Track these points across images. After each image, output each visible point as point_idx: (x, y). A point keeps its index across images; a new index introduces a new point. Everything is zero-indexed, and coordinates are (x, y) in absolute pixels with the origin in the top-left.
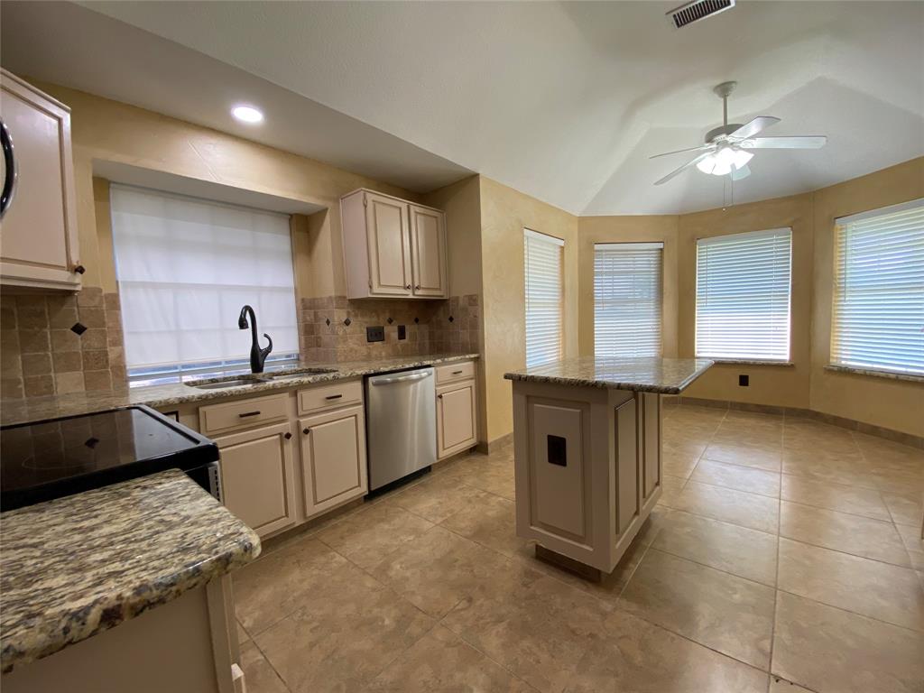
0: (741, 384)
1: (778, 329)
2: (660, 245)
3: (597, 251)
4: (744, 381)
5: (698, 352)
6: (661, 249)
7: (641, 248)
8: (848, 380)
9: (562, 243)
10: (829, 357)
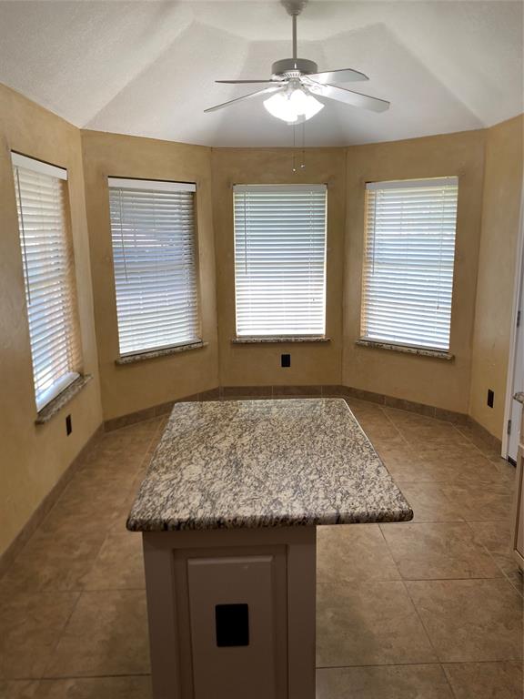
0: (283, 366)
1: (316, 300)
2: (192, 188)
3: (113, 188)
4: (286, 361)
5: (239, 330)
6: (193, 193)
7: (170, 190)
8: (376, 355)
9: (63, 175)
10: (359, 331)
